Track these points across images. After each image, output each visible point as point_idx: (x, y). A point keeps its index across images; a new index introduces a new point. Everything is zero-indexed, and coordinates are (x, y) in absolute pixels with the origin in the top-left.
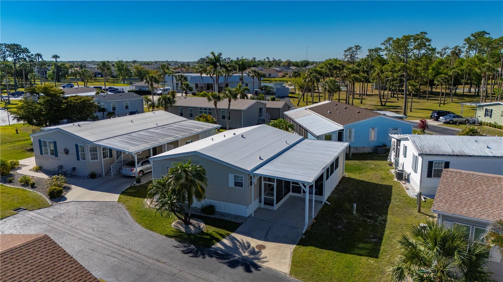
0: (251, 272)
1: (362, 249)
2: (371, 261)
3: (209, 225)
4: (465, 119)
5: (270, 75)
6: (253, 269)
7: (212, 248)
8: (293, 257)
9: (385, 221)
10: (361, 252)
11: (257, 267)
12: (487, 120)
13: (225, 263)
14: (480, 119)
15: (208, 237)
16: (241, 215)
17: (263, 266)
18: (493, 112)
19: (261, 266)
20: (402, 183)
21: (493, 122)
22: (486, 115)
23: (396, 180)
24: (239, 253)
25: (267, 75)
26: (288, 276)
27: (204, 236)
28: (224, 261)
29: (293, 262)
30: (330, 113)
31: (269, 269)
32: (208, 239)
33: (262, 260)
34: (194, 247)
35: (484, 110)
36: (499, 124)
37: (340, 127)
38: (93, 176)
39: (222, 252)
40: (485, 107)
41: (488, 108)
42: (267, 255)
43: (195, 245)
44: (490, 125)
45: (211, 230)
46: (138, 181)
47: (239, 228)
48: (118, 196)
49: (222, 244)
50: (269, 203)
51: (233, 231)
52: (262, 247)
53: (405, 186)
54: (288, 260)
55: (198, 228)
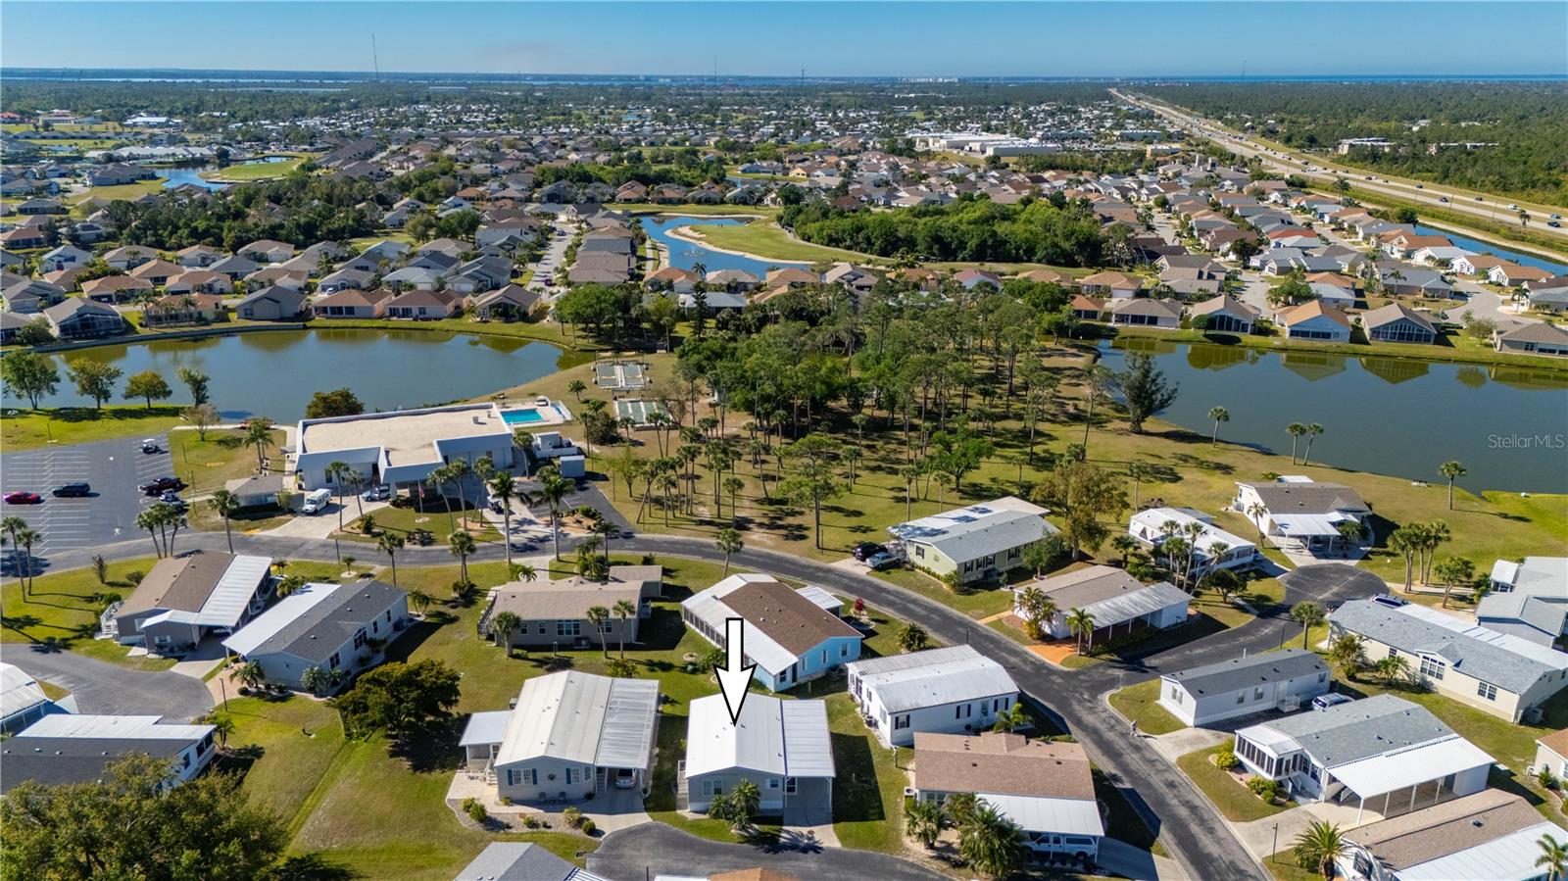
0: (819, 853)
3: (762, 824)
7: (780, 843)
8: (836, 832)
9: (876, 782)
10: (874, 817)
12: (919, 561)
16: (777, 807)
17: (823, 846)
18: (925, 552)
19: (821, 846)
21: (926, 567)
22: (918, 554)
23: (867, 726)
24: (803, 842)
26: (843, 848)
27: (766, 835)
28: (797, 850)
29: (839, 837)
31: (829, 847)
32: (770, 836)
33: (819, 841)
34: (768, 846)
35: (915, 547)
36: (933, 570)
38: (589, 796)
39: (789, 843)
40: (916, 544)
41: (919, 545)
42: (821, 837)
43: (767, 844)
44: (923, 569)
45: (766, 828)
46: (645, 791)
47: (785, 820)
48: (645, 814)
49: (784, 837)
50: (791, 790)
51: (782, 824)
52: (811, 832)
53: (876, 734)
54: (835, 838)
55: (755, 829)
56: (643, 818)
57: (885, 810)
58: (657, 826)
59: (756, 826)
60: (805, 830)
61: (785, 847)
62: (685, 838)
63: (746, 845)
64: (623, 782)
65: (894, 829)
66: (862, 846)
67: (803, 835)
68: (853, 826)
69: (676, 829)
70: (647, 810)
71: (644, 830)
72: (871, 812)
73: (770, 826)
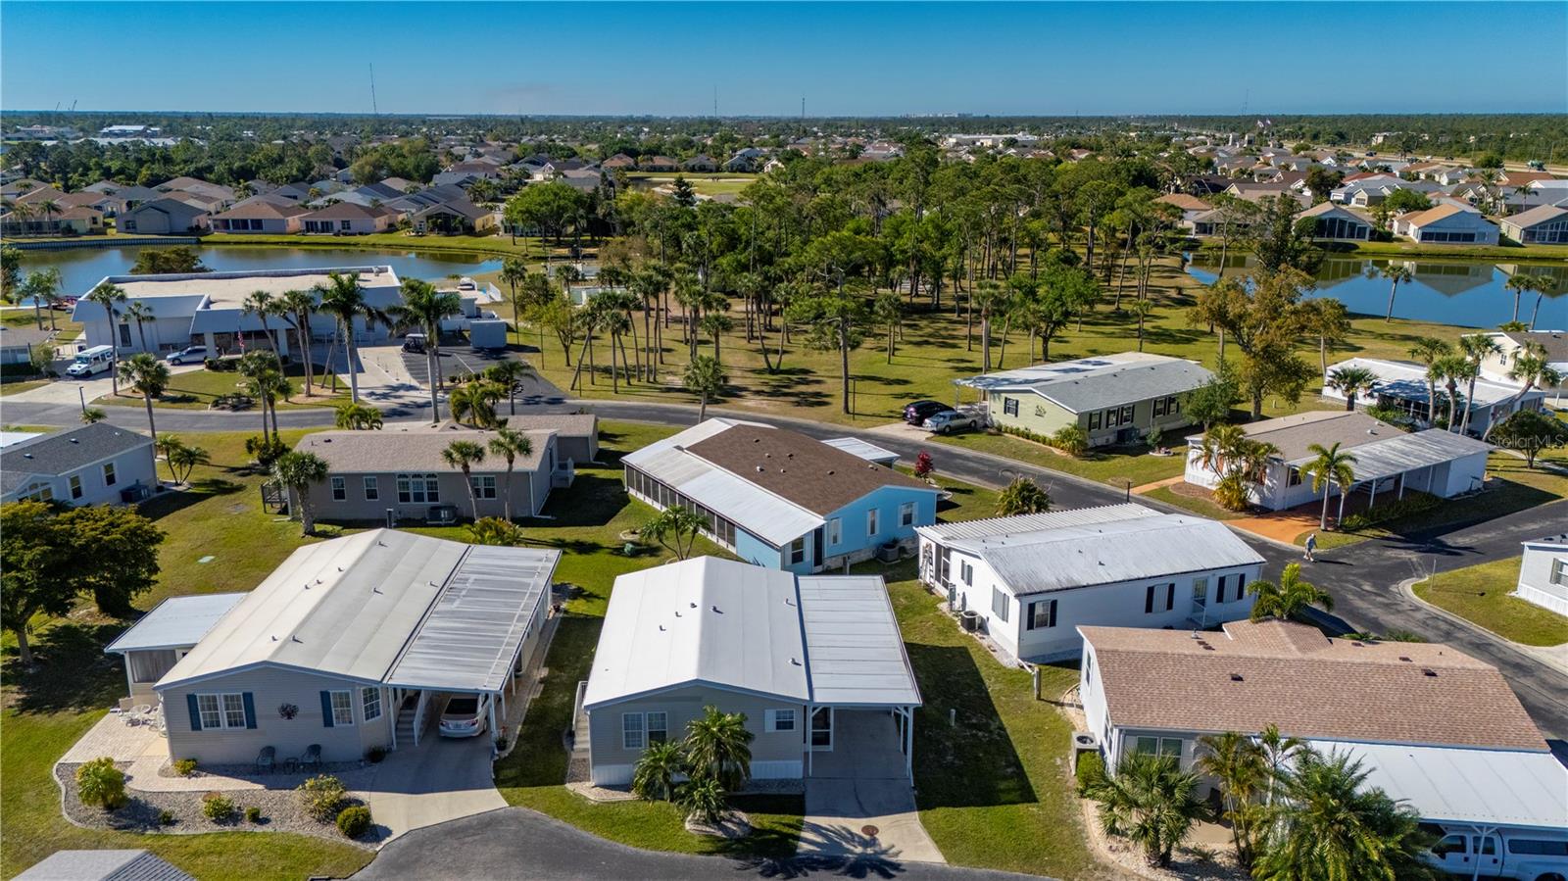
0: (891, 876)
1: (1008, 791)
2: (1033, 808)
3: (754, 812)
5: (346, 224)
6: (893, 872)
7: (798, 854)
8: (930, 833)
9: (1002, 728)
10: (1010, 797)
11: (896, 867)
13: (845, 873)
14: (995, 418)
15: (774, 836)
16: (789, 777)
17: (904, 862)
18: (1020, 406)
19: (898, 862)
20: (977, 635)
21: (1022, 428)
22: (1006, 410)
23: (964, 632)
24: (852, 852)
25: (337, 226)
26: (947, 866)
27: (767, 837)
28: (840, 871)
29: (936, 842)
30: (761, 470)
31: (915, 865)
32: (776, 839)
33: (891, 852)
34: (771, 861)
35: (1003, 400)
36: (1034, 431)
37: (818, 521)
38: (376, 755)
39: (822, 855)
40: (1004, 395)
41: (1009, 396)
42: (893, 842)
43: (768, 856)
44: (1017, 432)
45: (765, 821)
46: (502, 744)
47: (809, 805)
48: (495, 792)
49: (808, 843)
50: (820, 740)
51: (803, 814)
52: (871, 830)
53: (985, 643)
54: (927, 841)
55: (741, 823)
56: (489, 800)
57: (1032, 781)
58: (516, 818)
59: (744, 817)
60: (856, 825)
61: (812, 863)
62: (576, 843)
63: (719, 858)
64: (452, 726)
65: (1061, 822)
66: (993, 861)
67: (851, 837)
68: (967, 816)
69: (560, 823)
70: (499, 783)
71: (486, 824)
72: (1003, 785)
73: (776, 817)
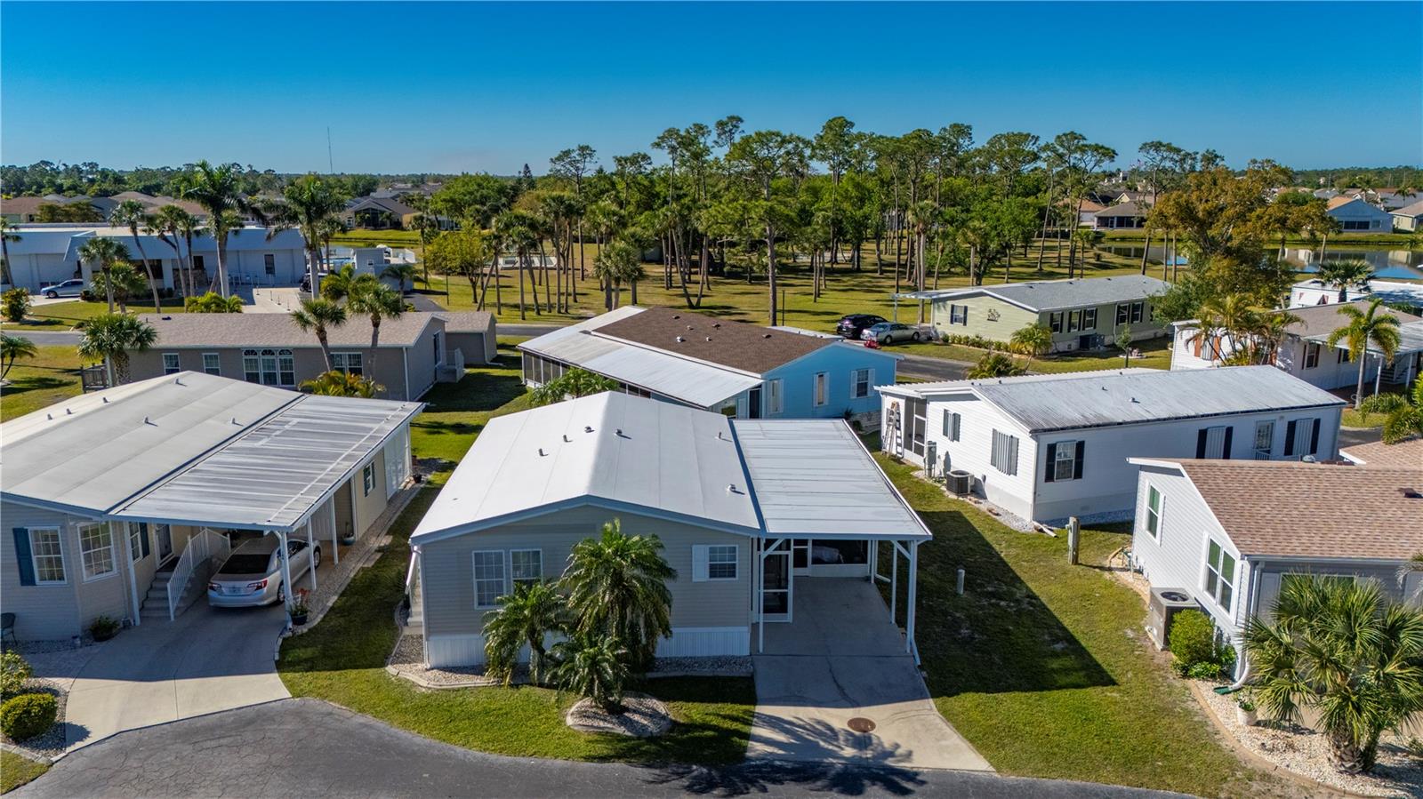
0: (906, 792)
1: (1066, 671)
2: (1111, 693)
3: (675, 700)
4: (912, 332)
6: (909, 786)
7: (750, 759)
8: (957, 728)
9: (1033, 597)
10: (1073, 678)
11: (911, 776)
12: (956, 330)
13: (830, 787)
14: (940, 329)
15: (710, 733)
16: (730, 653)
17: (921, 770)
18: (969, 312)
19: (915, 770)
20: (970, 500)
21: (972, 336)
22: (953, 320)
26: (997, 775)
27: (696, 734)
28: (819, 783)
29: (971, 741)
30: (682, 340)
31: (942, 774)
32: (712, 738)
33: (898, 755)
34: (705, 770)
35: (949, 309)
36: (986, 338)
37: (752, 380)
38: (101, 631)
39: (785, 761)
40: (950, 303)
41: (956, 303)
42: (898, 742)
43: (700, 763)
44: (967, 341)
45: (694, 712)
46: (299, 617)
47: (760, 691)
48: (274, 678)
49: (764, 742)
50: (776, 605)
51: (754, 702)
52: (863, 725)
54: (955, 739)
55: (654, 715)
56: (267, 688)
57: (1098, 658)
58: (298, 714)
59: (661, 707)
60: (839, 718)
61: (771, 772)
62: (385, 747)
63: (619, 765)
64: (229, 590)
65: (1166, 711)
66: (1070, 768)
67: (832, 734)
68: (1012, 705)
69: (368, 719)
70: (281, 666)
71: (250, 720)
72: (1055, 664)
73: (712, 707)
